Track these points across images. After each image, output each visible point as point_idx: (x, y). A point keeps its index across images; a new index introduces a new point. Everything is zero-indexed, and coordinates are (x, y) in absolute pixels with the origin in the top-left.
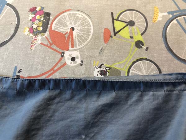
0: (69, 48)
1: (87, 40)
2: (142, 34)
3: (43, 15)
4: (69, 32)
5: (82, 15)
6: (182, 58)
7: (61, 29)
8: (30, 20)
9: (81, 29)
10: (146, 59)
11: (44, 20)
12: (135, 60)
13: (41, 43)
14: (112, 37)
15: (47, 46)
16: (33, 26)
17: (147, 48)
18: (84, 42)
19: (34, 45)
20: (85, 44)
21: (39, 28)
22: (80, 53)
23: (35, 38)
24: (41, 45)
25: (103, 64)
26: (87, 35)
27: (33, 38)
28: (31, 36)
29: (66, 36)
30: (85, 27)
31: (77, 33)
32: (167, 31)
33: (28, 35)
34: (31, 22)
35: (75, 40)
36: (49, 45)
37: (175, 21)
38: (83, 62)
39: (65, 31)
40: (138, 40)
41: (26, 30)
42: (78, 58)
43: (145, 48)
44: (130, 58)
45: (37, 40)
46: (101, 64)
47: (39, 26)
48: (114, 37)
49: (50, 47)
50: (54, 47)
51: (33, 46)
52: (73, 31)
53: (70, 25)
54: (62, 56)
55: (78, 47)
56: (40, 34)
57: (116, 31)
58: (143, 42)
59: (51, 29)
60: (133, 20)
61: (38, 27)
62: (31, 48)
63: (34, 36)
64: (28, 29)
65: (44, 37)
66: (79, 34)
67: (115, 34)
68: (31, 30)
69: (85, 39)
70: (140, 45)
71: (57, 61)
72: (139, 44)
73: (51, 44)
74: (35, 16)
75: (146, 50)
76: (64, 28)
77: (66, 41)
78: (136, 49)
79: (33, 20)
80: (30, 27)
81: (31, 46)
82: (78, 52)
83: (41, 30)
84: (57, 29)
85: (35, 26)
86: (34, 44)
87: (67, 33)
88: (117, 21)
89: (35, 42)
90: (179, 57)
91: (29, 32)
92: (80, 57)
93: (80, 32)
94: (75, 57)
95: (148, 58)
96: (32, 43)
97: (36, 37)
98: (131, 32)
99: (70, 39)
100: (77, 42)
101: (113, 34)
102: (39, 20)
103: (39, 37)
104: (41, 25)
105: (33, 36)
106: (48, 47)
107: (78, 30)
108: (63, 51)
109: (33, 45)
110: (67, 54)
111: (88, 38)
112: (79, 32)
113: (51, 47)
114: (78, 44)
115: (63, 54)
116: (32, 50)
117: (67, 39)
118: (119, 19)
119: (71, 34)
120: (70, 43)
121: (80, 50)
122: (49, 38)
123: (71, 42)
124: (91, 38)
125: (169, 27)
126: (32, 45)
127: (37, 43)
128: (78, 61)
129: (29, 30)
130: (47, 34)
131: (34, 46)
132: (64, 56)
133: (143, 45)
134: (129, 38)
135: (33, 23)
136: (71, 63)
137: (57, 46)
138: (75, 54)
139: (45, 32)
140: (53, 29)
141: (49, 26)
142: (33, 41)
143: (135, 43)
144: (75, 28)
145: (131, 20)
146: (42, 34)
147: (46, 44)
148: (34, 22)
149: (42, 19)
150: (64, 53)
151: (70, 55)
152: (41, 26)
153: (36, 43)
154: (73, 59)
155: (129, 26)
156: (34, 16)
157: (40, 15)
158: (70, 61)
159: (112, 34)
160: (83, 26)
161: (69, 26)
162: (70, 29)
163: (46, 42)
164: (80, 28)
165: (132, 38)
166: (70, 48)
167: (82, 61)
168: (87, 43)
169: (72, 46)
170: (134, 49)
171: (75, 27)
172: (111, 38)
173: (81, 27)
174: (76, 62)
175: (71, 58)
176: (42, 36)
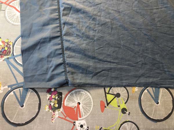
0: (78, 118)
1: (89, 111)
2: (125, 103)
3: (57, 95)
4: (76, 106)
5: (85, 92)
6: (152, 118)
7: (71, 105)
8: (48, 99)
9: (85, 103)
10: (129, 121)
11: (58, 98)
12: (122, 123)
13: (59, 117)
16: (51, 104)
17: (129, 113)
18: (88, 113)
21: (55, 105)
22: (86, 121)
23: (54, 113)
25: (102, 128)
26: (89, 107)
27: (52, 113)
29: (75, 109)
30: (87, 101)
31: (82, 106)
32: (142, 99)
33: (49, 111)
34: (49, 100)
36: (64, 117)
37: (146, 91)
40: (123, 108)
41: (46, 108)
42: (85, 124)
43: (128, 113)
44: (119, 122)
45: (55, 115)
46: (101, 127)
48: (107, 107)
49: (65, 119)
50: (68, 118)
51: (53, 119)
54: (74, 125)
55: (84, 117)
56: (57, 110)
57: (108, 103)
58: (126, 108)
59: (64, 105)
60: (119, 93)
62: (52, 121)
65: (60, 112)
68: (50, 107)
71: (71, 128)
72: (124, 111)
73: (66, 117)
74: (52, 96)
75: (129, 115)
76: (73, 104)
78: (123, 115)
79: (50, 99)
80: (49, 105)
81: (52, 120)
82: (84, 120)
83: (57, 107)
84: (68, 105)
85: (52, 104)
88: (109, 94)
89: (54, 116)
90: (150, 117)
91: (49, 109)
93: (84, 105)
94: (82, 124)
95: (130, 120)
96: (52, 117)
97: (54, 112)
98: (118, 103)
100: (83, 113)
102: (55, 99)
103: (57, 112)
104: (56, 103)
105: (52, 111)
106: (63, 120)
110: (77, 123)
111: (90, 109)
114: (84, 115)
115: (74, 123)
117: (76, 111)
118: (110, 93)
120: (78, 115)
121: (86, 119)
122: (63, 112)
125: (142, 95)
126: (52, 119)
129: (48, 107)
130: (62, 109)
131: (54, 120)
133: (126, 111)
134: (117, 106)
135: (51, 102)
137: (70, 118)
138: (83, 122)
140: (65, 105)
141: (62, 102)
142: (53, 116)
143: (121, 110)
144: (81, 103)
145: (118, 92)
146: (58, 109)
147: (62, 117)
148: (51, 101)
149: (57, 98)
150: (75, 122)
153: (55, 117)
154: (82, 126)
155: (116, 97)
156: (50, 96)
157: (55, 95)
158: (80, 128)
159: (106, 105)
161: (76, 102)
165: (119, 106)
166: (79, 118)
167: (88, 127)
168: (90, 113)
169: (80, 117)
170: (121, 115)
172: (105, 108)
173: (84, 101)
174: (84, 128)
175: (80, 125)
176: (58, 111)
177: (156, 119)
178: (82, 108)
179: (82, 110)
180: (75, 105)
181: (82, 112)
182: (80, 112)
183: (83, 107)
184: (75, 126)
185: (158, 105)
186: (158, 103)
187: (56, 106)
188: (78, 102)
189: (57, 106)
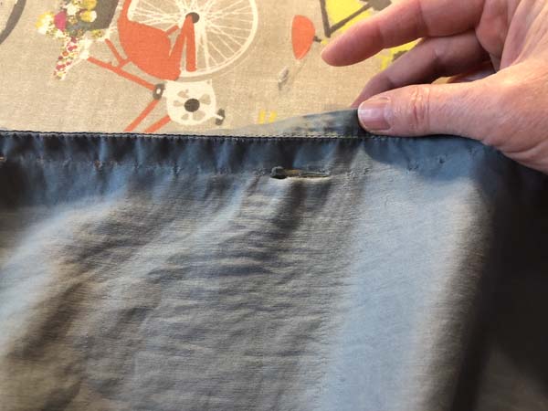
0: (179, 72)
1: (237, 48)
4: (180, 26)
7: (155, 19)
9: (222, 17)
13: (91, 59)
14: (320, 41)
15: (109, 66)
16: (66, 10)
18: (229, 54)
19: (68, 64)
20: (232, 60)
21: (86, 13)
22: (214, 87)
23: (72, 44)
24: (88, 62)
26: (238, 33)
27: (66, 44)
28: (59, 38)
29: (173, 38)
30: (234, 13)
31: (207, 28)
33: (50, 34)
35: (201, 49)
38: (227, 115)
39: (170, 24)
41: (43, 21)
42: (207, 100)
45: (78, 49)
47: (86, 10)
48: (325, 41)
49: (118, 71)
50: (132, 68)
51: (63, 66)
52: (195, 25)
53: (186, 7)
54: (158, 97)
55: (209, 70)
56: (88, 32)
57: (331, 24)
59: (126, 17)
61: (81, 11)
62: (58, 73)
63: (70, 39)
64: (49, 18)
65: (101, 40)
66: (213, 31)
67: (329, 31)
68: (61, 21)
69: (232, 46)
71: (141, 109)
73: (122, 62)
76: (167, 16)
77: (171, 51)
80: (57, 12)
81: (59, 68)
82: (208, 83)
83: (92, 20)
84: (145, 18)
85: (73, 10)
86: (69, 60)
87: (176, 28)
89: (70, 54)
91: (53, 26)
92: (213, 99)
93: (218, 27)
94: (198, 99)
96: (61, 58)
97: (73, 40)
99: (185, 47)
100: (207, 55)
101: (323, 31)
103: (85, 42)
104: (93, 5)
105: (64, 36)
106: (111, 71)
107: (209, 21)
108: (161, 82)
109: (65, 63)
110: (173, 91)
111: (243, 43)
112: (213, 25)
113: (124, 69)
114: (210, 60)
115: (158, 91)
116: (60, 78)
117: (173, 45)
119: (188, 32)
120: (184, 60)
121: (216, 79)
122: (117, 43)
123: (188, 57)
124: (253, 44)
126: (60, 63)
127: (77, 59)
128: (209, 111)
129: (52, 20)
130: (110, 32)
131: (68, 68)
132: (163, 95)
135: (67, 1)
136: (185, 117)
137: (142, 68)
138: (197, 90)
139: (106, 25)
140: (130, 19)
141: (119, 8)
142: (65, 53)
144: (202, 14)
146: (95, 32)
147: (106, 59)
150: (162, 87)
151: (182, 94)
152: (93, 10)
153: (75, 57)
155: (371, 9)
158: (183, 111)
159: (320, 32)
160: (227, 11)
161: (182, 11)
162: (187, 16)
163: (107, 57)
164: (218, 15)
166: (184, 73)
167: (221, 113)
168: (237, 58)
169: (191, 68)
171: (202, 10)
172: (315, 43)
173: (220, 12)
174: (203, 114)
175: (184, 101)
176: (94, 37)
178: (205, 37)
179: (206, 41)
180: (174, 24)
182: (194, 49)
183: (209, 34)
184: (161, 102)
187: (86, 19)
188: (190, 11)
189: (92, 16)
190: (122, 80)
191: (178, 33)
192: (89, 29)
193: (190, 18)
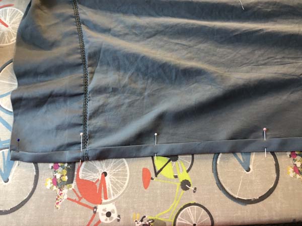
0: (102, 201)
1: (122, 186)
2: (188, 171)
4: (100, 179)
6: (237, 197)
7: (90, 176)
8: (51, 168)
9: (115, 172)
10: (195, 204)
11: (68, 166)
12: (182, 207)
13: (68, 199)
14: (153, 179)
15: (75, 201)
16: (56, 176)
17: (195, 189)
18: (120, 190)
20: (121, 192)
21: (64, 177)
22: (115, 205)
23: (61, 192)
24: (67, 200)
25: (145, 217)
26: (122, 179)
27: (58, 192)
28: (55, 190)
29: (98, 185)
30: (120, 170)
31: (110, 178)
32: (218, 163)
33: (51, 188)
34: (53, 170)
35: (109, 190)
36: (77, 199)
38: (121, 217)
39: (96, 178)
40: (184, 179)
41: (48, 182)
42: (113, 211)
43: (193, 189)
44: (176, 205)
45: (63, 194)
46: (143, 216)
48: (155, 179)
49: (79, 203)
50: (84, 201)
51: (58, 203)
54: (95, 212)
55: (113, 198)
57: (157, 171)
58: (190, 181)
59: (79, 178)
61: (62, 176)
62: (57, 206)
63: (59, 190)
65: (70, 189)
66: (113, 180)
67: (157, 174)
68: (55, 182)
69: (120, 186)
70: (187, 186)
71: (90, 218)
72: (185, 185)
73: (80, 199)
75: (194, 192)
76: (95, 174)
77: (97, 191)
78: (183, 192)
79: (55, 167)
80: (53, 177)
82: (113, 204)
83: (66, 180)
84: (86, 177)
85: (58, 176)
86: (60, 200)
87: (98, 180)
89: (60, 197)
90: (233, 196)
91: (52, 184)
92: (116, 211)
93: (114, 177)
94: (110, 211)
95: (196, 202)
96: (57, 199)
97: (61, 190)
99: (103, 188)
100: (112, 192)
102: (63, 167)
103: (65, 190)
104: (65, 173)
105: (57, 189)
106: (76, 203)
107: (111, 175)
108: (95, 205)
110: (100, 208)
111: (124, 184)
112: (112, 177)
113: (81, 201)
114: (113, 194)
115: (95, 210)
116: (58, 208)
117: (98, 188)
120: (103, 194)
121: (116, 202)
122: (77, 190)
124: (127, 186)
126: (57, 201)
127: (63, 199)
128: (114, 216)
129: (51, 181)
130: (74, 185)
131: (60, 203)
132: (97, 211)
133: (190, 185)
134: (173, 177)
135: (56, 172)
136: (106, 220)
137: (88, 200)
138: (110, 207)
139: (72, 182)
140: (81, 178)
141: (76, 173)
142: (58, 197)
143: (180, 184)
144: (108, 172)
146: (68, 185)
147: (74, 198)
148: (57, 170)
149: (66, 165)
150: (96, 208)
151: (104, 210)
152: (66, 175)
154: (109, 214)
155: (171, 161)
158: (105, 217)
159: (153, 175)
161: (100, 171)
162: (102, 174)
165: (176, 177)
166: (104, 201)
167: (119, 216)
168: (123, 191)
169: (106, 198)
170: (180, 193)
171: (107, 170)
172: (151, 180)
173: (114, 170)
174: (112, 218)
175: (105, 213)
176: (68, 188)
177: (246, 199)
178: (110, 183)
179: (111, 185)
180: (98, 178)
181: (109, 188)
182: (106, 188)
183: (111, 181)
184: (96, 214)
185: (248, 174)
186: (248, 170)
187: (64, 180)
188: (103, 171)
189: (66, 178)
190: (80, 206)
191: (99, 182)
192: (66, 185)
193: (104, 174)
